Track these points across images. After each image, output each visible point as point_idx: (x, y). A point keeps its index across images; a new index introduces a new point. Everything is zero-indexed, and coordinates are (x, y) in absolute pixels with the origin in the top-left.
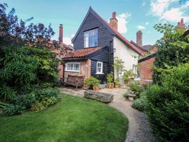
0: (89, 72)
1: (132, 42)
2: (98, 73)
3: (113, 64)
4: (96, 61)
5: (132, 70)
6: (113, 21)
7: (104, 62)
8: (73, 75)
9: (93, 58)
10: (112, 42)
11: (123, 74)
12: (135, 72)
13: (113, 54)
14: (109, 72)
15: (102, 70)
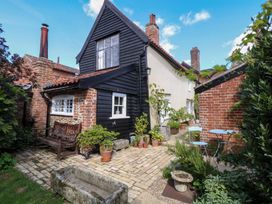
0: (93, 115)
1: (184, 64)
2: (114, 116)
3: (147, 97)
4: (111, 92)
5: (186, 108)
6: (151, 27)
7: (129, 95)
8: (63, 121)
9: (102, 86)
10: (143, 55)
11: (167, 117)
12: (190, 111)
13: (146, 78)
14: (140, 114)
15: (124, 110)
